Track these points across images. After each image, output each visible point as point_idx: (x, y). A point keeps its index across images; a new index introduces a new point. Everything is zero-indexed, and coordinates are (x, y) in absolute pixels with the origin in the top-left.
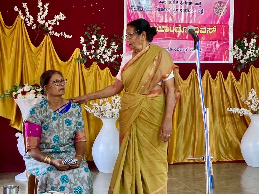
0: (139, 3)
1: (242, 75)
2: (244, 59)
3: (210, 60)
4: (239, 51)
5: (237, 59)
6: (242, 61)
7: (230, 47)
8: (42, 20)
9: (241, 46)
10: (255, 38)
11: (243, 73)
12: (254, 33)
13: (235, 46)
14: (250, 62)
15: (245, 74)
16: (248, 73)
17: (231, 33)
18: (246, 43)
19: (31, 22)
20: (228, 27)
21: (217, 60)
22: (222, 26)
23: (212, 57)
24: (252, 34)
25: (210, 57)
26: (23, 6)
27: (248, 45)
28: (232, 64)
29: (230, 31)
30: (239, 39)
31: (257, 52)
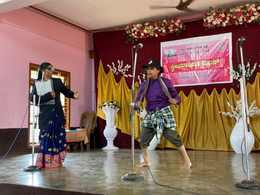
0: (169, 53)
3: (216, 82)
4: (236, 74)
5: (236, 79)
7: (230, 72)
8: (120, 69)
18: (241, 67)
19: (116, 71)
21: (221, 81)
23: (217, 79)
25: (215, 79)
26: (112, 64)
31: (251, 73)
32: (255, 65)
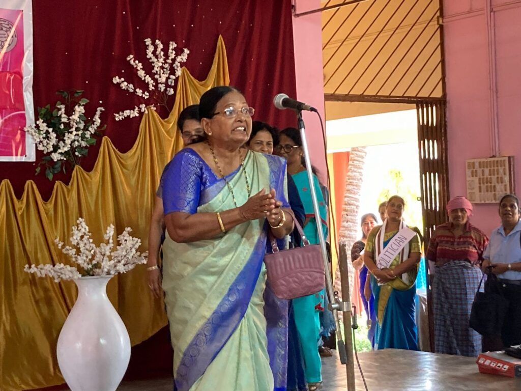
1: (55, 187)
2: (60, 151)
4: (47, 132)
5: (45, 152)
6: (56, 157)
7: (27, 125)
9: (52, 122)
10: (83, 105)
11: (58, 183)
12: (80, 92)
13: (40, 122)
14: (72, 159)
15: (63, 185)
16: (70, 184)
17: (30, 93)
18: (63, 115)
20: (22, 78)
22: (8, 75)
24: (76, 95)
27: (69, 119)
28: (33, 162)
29: (26, 87)
30: (48, 106)
31: (88, 135)
32: (96, 111)
